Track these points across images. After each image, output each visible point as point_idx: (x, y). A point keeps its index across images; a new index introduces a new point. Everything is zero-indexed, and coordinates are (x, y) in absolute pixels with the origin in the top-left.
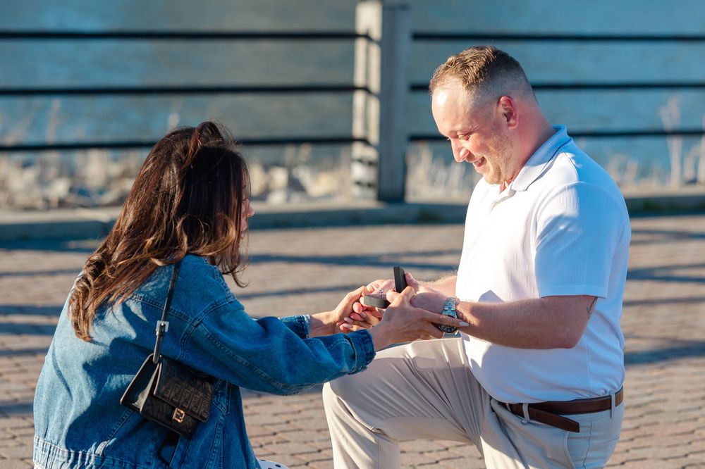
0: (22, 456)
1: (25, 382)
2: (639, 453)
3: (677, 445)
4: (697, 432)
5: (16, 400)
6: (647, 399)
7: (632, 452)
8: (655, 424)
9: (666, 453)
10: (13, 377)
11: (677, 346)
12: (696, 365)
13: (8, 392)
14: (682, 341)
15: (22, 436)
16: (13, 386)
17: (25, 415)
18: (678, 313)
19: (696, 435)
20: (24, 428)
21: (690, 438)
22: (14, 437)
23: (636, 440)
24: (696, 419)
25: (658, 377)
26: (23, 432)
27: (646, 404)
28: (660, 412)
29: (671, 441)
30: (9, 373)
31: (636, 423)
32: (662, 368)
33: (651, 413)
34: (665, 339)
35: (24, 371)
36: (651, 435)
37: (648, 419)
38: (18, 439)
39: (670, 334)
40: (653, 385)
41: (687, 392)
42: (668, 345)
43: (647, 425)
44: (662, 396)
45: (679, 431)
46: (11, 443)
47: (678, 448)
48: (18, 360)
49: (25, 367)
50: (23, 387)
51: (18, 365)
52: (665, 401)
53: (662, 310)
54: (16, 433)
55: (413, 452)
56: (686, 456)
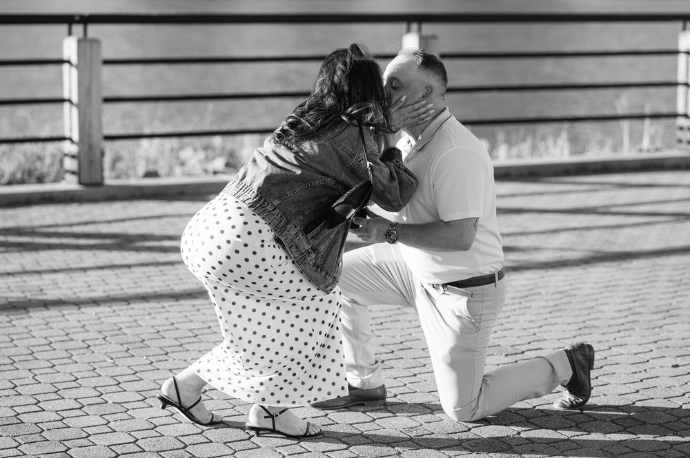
0: (152, 325)
1: (164, 281)
2: (553, 321)
3: (580, 316)
4: (596, 307)
5: (156, 292)
6: (568, 288)
7: (549, 320)
8: (570, 303)
9: (571, 320)
10: (156, 279)
11: (599, 255)
12: (608, 267)
13: (152, 288)
14: (602, 252)
15: (155, 313)
16: (155, 284)
17: (159, 300)
18: (605, 235)
19: (595, 310)
20: (158, 308)
21: (589, 311)
22: (150, 314)
23: (554, 313)
24: (597, 300)
25: (580, 274)
26: (156, 310)
27: (567, 291)
28: (575, 295)
29: (577, 313)
30: (155, 276)
31: (557, 302)
32: (584, 269)
33: (569, 296)
34: (592, 251)
35: (165, 275)
36: (565, 310)
37: (565, 300)
38: (153, 315)
39: (597, 248)
40: (575, 279)
41: (596, 283)
42: (592, 254)
43: (564, 303)
44: (579, 286)
45: (584, 307)
46: (147, 317)
47: (580, 318)
48: (162, 268)
49: (165, 272)
50: (162, 284)
51: (161, 271)
52: (579, 289)
53: (596, 233)
54: (151, 311)
55: (405, 321)
56: (584, 322)
